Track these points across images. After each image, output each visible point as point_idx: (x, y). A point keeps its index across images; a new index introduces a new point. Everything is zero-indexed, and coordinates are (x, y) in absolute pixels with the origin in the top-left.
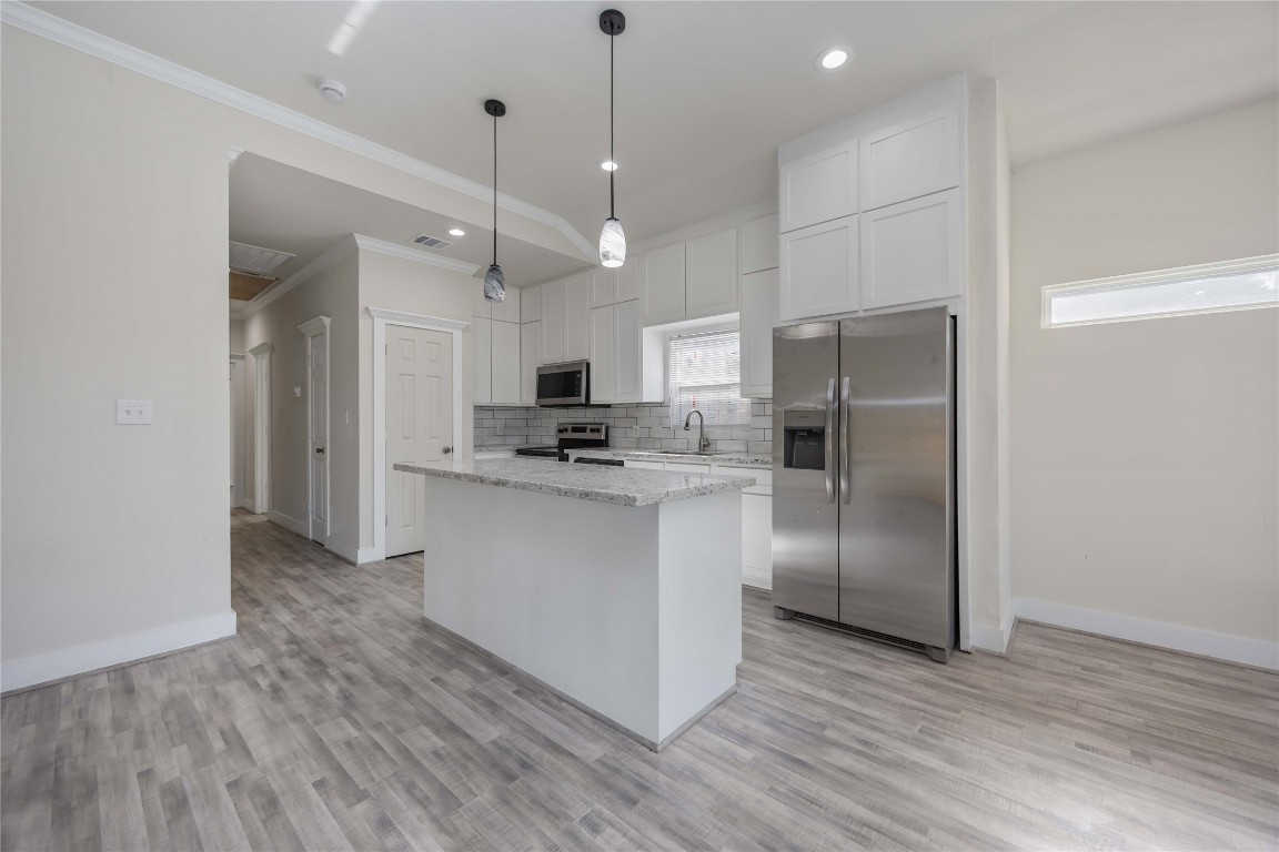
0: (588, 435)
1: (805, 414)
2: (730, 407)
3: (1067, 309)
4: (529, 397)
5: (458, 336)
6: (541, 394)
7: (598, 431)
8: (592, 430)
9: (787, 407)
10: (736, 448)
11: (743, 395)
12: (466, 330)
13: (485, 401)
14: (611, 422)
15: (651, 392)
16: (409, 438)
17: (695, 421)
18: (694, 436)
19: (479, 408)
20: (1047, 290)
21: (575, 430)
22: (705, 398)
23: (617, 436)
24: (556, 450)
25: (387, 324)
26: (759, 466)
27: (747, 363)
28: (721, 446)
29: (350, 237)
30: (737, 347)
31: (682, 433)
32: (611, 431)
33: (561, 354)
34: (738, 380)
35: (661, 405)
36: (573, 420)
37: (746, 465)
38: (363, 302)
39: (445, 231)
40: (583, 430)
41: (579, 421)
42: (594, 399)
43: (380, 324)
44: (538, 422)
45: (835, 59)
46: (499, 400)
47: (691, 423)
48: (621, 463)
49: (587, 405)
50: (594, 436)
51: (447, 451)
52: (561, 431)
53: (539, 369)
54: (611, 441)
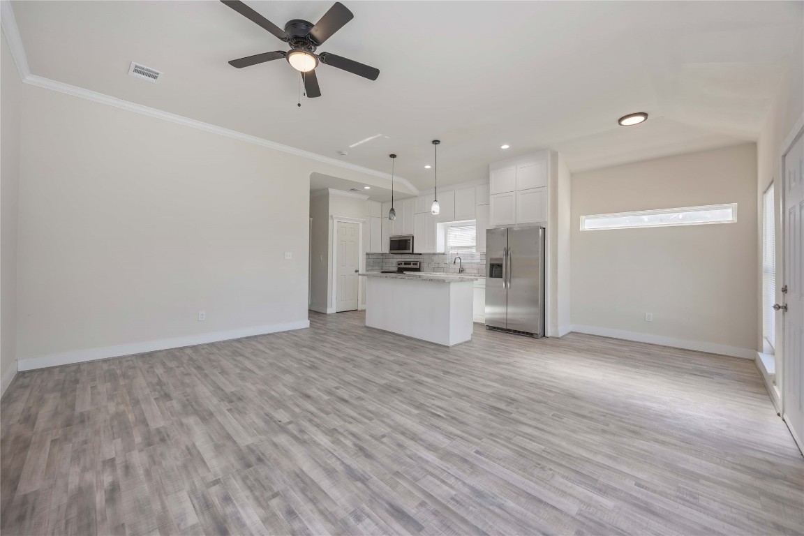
0: (412, 266)
1: (496, 259)
2: (472, 256)
3: (590, 224)
4: (386, 250)
5: (361, 225)
6: (391, 249)
7: (416, 264)
8: (414, 264)
9: (491, 257)
10: (475, 272)
11: (477, 251)
12: (364, 223)
14: (422, 261)
15: (440, 248)
16: (344, 266)
17: (458, 261)
18: (457, 267)
19: (367, 254)
20: (582, 217)
21: (405, 264)
22: (461, 251)
23: (424, 266)
24: (397, 271)
25: (338, 222)
27: (478, 238)
28: (468, 271)
29: (327, 189)
30: (475, 231)
31: (452, 266)
32: (422, 265)
33: (401, 231)
34: (475, 244)
35: (444, 254)
36: (404, 260)
38: (330, 213)
39: (363, 188)
40: (409, 264)
41: (407, 260)
42: (415, 252)
43: (335, 221)
44: (387, 260)
46: (373, 251)
47: (456, 261)
49: (412, 253)
50: (415, 267)
51: (356, 271)
52: (399, 264)
53: (390, 238)
54: (422, 269)
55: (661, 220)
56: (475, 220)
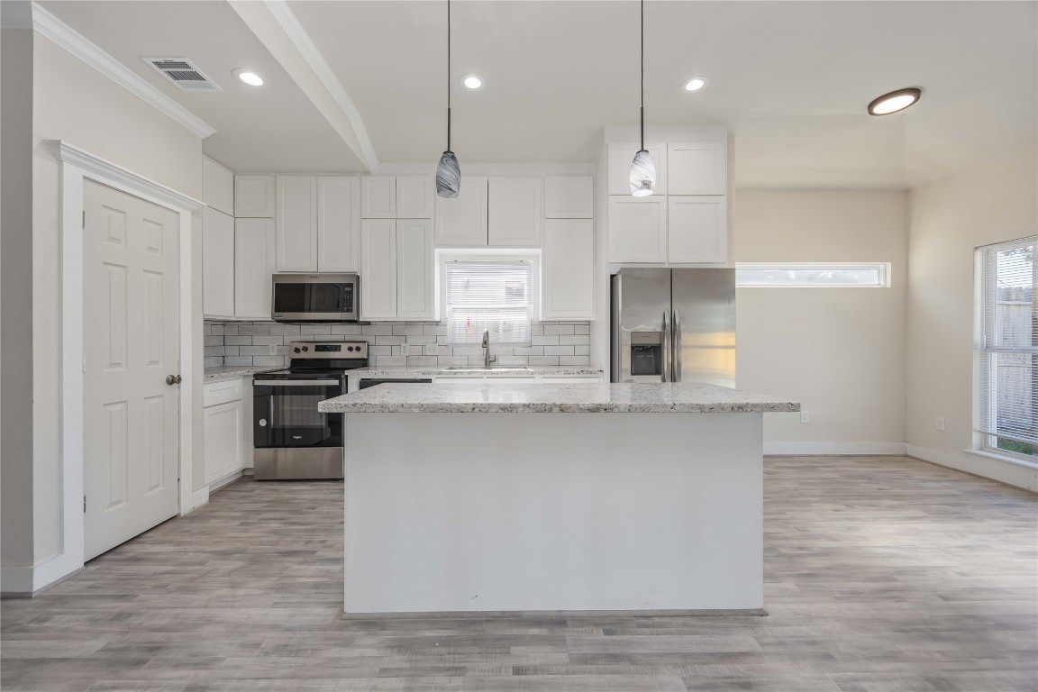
0: (344, 353)
1: (647, 334)
5: (186, 217)
6: (277, 307)
7: (356, 349)
8: (351, 348)
9: (634, 329)
10: (518, 362)
13: (226, 312)
14: (371, 340)
16: (119, 364)
19: (210, 323)
21: (318, 349)
23: (380, 353)
24: (288, 372)
25: (85, 177)
26: (584, 375)
28: (501, 361)
31: (463, 351)
32: (373, 351)
35: (437, 323)
37: (573, 376)
40: (333, 348)
42: (365, 316)
43: (73, 174)
45: (695, 85)
48: (429, 381)
50: (354, 355)
51: (174, 381)
52: (297, 350)
53: (274, 276)
54: (371, 362)
55: (810, 279)
56: (539, 251)
